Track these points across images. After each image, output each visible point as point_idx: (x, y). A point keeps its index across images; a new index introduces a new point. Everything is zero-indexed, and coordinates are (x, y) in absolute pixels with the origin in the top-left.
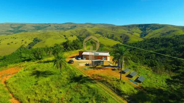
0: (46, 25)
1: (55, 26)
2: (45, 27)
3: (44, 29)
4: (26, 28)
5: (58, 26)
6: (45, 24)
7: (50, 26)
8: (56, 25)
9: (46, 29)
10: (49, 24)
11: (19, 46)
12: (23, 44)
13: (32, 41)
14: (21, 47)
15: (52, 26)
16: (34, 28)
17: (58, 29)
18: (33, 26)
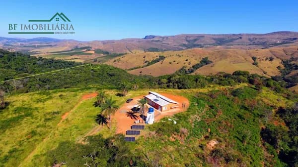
0: (234, 37)
1: (249, 39)
2: (232, 40)
3: (228, 43)
4: (203, 41)
5: (256, 39)
6: (234, 35)
7: (241, 38)
8: (252, 37)
9: (232, 43)
10: (240, 34)
11: (180, 67)
12: (186, 65)
13: (199, 63)
14: (182, 69)
15: (244, 39)
16: (214, 42)
17: (254, 44)
18: (214, 39)
